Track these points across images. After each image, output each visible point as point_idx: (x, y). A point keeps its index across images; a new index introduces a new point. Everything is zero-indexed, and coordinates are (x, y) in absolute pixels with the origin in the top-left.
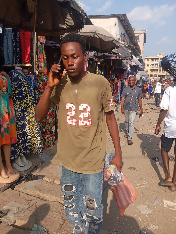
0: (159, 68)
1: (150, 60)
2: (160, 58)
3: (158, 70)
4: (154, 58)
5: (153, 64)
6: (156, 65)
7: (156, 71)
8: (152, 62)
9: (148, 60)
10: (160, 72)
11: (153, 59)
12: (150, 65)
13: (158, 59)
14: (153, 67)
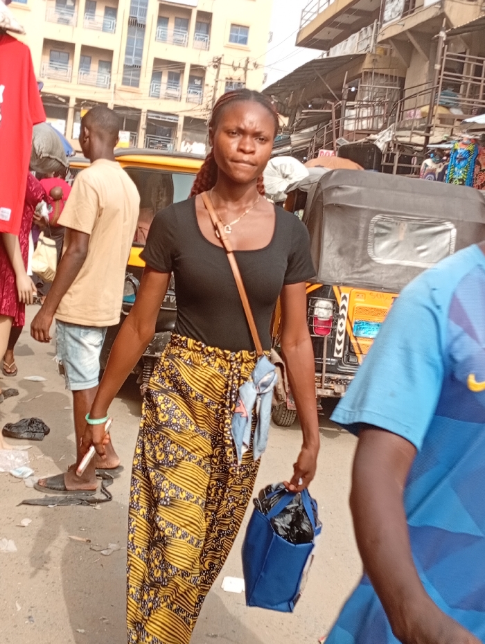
0: (129, 41)
6: (100, 12)
7: (94, 66)
10: (136, 84)
14: (67, 22)
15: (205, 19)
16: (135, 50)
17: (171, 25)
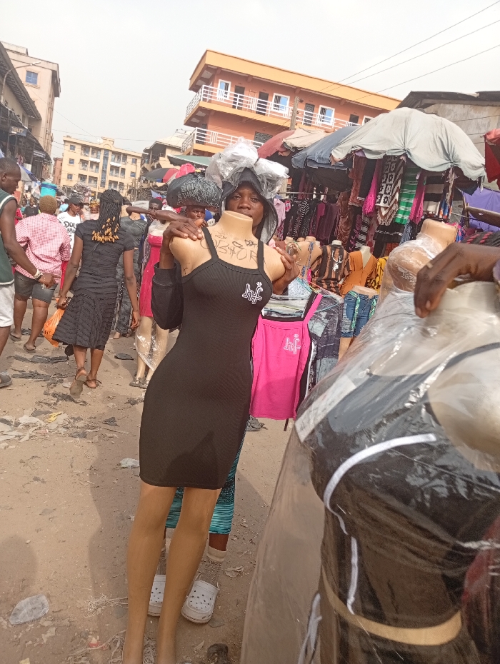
0: (102, 175)
1: (78, 148)
2: (105, 150)
3: (99, 179)
4: (89, 147)
5: (87, 162)
6: (94, 167)
7: (93, 181)
8: (83, 154)
9: (73, 148)
10: (104, 187)
11: (85, 148)
12: (77, 161)
13: (100, 150)
14: (85, 170)
15: (123, 170)
17: (114, 171)
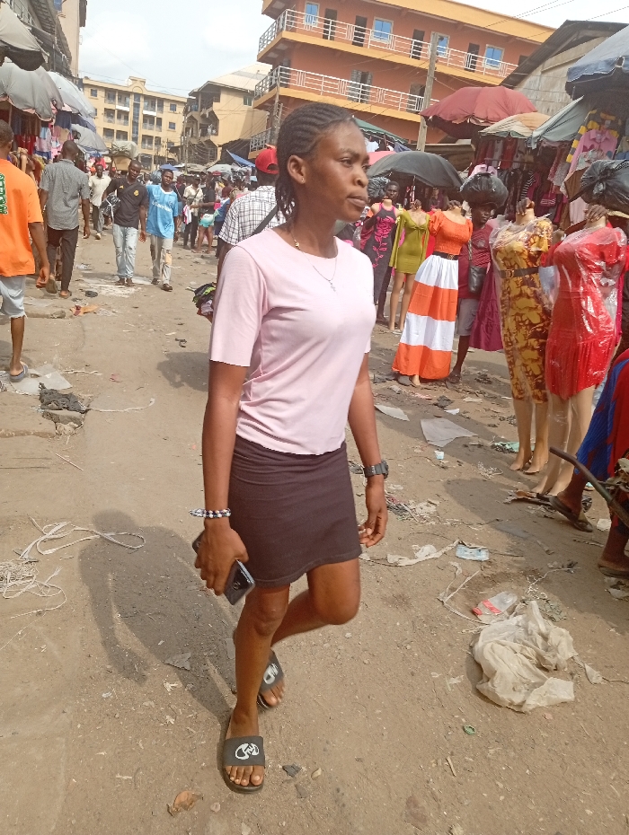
0: (134, 128)
1: (101, 94)
2: (136, 94)
3: (130, 135)
4: (115, 91)
5: (113, 111)
6: (123, 117)
7: (122, 136)
8: (108, 101)
9: (94, 93)
11: (111, 93)
12: (101, 111)
14: (111, 122)
15: (160, 120)
16: (135, 131)
17: (148, 122)
